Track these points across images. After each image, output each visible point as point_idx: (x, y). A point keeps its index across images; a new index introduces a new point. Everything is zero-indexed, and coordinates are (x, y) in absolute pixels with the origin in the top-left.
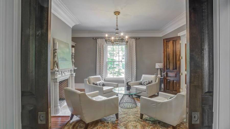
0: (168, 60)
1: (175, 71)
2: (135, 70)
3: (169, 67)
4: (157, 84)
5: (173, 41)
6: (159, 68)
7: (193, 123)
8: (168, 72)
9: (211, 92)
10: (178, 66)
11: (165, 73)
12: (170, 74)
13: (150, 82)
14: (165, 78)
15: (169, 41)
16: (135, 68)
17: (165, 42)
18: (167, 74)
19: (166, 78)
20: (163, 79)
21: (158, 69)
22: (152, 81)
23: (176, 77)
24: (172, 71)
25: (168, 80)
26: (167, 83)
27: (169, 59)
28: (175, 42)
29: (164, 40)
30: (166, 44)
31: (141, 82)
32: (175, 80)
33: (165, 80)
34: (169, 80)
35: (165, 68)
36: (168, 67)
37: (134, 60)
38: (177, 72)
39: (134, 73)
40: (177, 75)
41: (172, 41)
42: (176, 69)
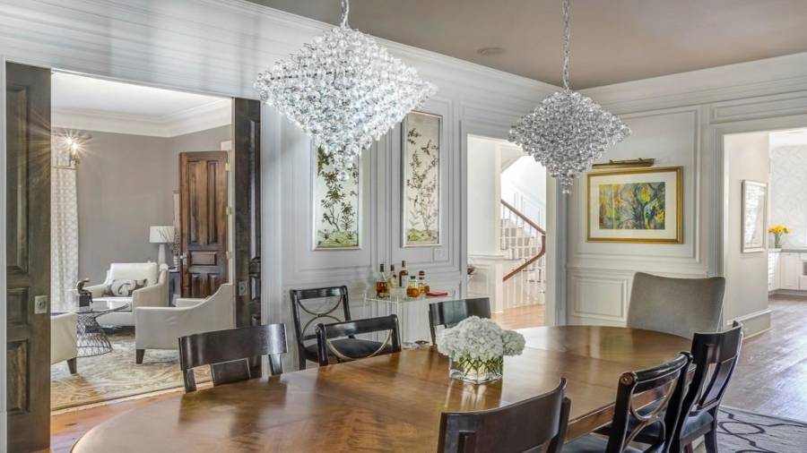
0: (192, 218)
1: (213, 247)
2: (76, 250)
3: (197, 237)
4: (161, 288)
5: (208, 162)
6: (161, 241)
7: (240, 294)
8: (193, 253)
9: (258, 258)
10: (220, 233)
11: (185, 255)
12: (199, 257)
13: (139, 283)
14: (185, 270)
15: (197, 161)
16: (75, 242)
17: (185, 163)
18: (190, 257)
19: (188, 270)
20: (179, 275)
21: (157, 245)
22: (145, 281)
23: (215, 264)
24: (203, 248)
25: (194, 276)
26: (190, 286)
27: (195, 215)
28: (212, 167)
29: (181, 155)
30: (188, 168)
31: (110, 287)
32: (214, 274)
33: (186, 277)
34: (195, 274)
35: (185, 240)
36: (193, 238)
37: (68, 215)
38: (217, 251)
39: (72, 262)
40: (219, 260)
41: (205, 163)
42: (216, 240)
